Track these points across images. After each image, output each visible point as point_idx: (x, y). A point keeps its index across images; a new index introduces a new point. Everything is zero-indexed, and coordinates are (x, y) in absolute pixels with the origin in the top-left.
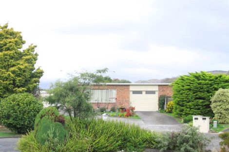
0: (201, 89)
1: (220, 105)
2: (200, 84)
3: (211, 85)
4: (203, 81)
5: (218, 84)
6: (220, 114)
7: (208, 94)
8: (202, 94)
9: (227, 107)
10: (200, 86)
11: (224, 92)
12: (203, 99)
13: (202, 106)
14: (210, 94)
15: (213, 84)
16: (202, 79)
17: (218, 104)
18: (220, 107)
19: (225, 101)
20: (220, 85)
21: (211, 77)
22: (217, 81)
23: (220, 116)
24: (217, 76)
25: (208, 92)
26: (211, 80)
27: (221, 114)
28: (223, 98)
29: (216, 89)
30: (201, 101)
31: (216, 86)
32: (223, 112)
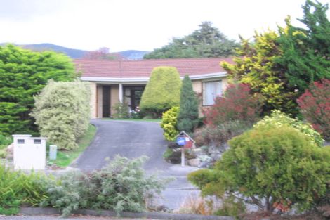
0: (11, 80)
1: (58, 114)
2: (8, 70)
3: (31, 73)
4: (15, 65)
5: (44, 71)
6: (57, 132)
7: (25, 92)
8: (13, 90)
9: (71, 118)
10: (9, 74)
11: (66, 89)
12: (15, 100)
13: (13, 115)
14: (30, 91)
15: (35, 71)
16: (13, 61)
17: (54, 111)
18: (58, 117)
19: (68, 105)
20: (49, 74)
21: (29, 57)
22: (42, 66)
23: (58, 136)
24: (43, 56)
25: (26, 86)
26: (30, 64)
27: (60, 130)
28: (64, 100)
29: (42, 82)
30: (11, 104)
31: (40, 75)
32: (64, 127)
